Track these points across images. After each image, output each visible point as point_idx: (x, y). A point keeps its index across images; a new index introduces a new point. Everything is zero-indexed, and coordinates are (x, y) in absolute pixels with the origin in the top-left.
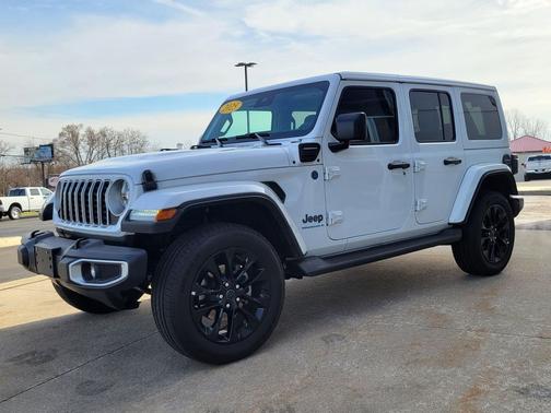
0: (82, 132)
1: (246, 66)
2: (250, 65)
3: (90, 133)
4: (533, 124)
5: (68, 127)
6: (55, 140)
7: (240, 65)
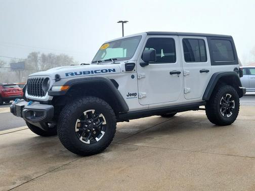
0: (39, 56)
1: (123, 22)
2: (125, 22)
3: (43, 56)
5: (32, 53)
6: (26, 60)
7: (120, 22)
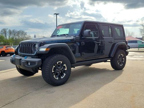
0: (7, 31)
1: (57, 14)
2: (58, 14)
3: (10, 31)
4: (131, 33)
5: (4, 29)
7: (55, 14)
